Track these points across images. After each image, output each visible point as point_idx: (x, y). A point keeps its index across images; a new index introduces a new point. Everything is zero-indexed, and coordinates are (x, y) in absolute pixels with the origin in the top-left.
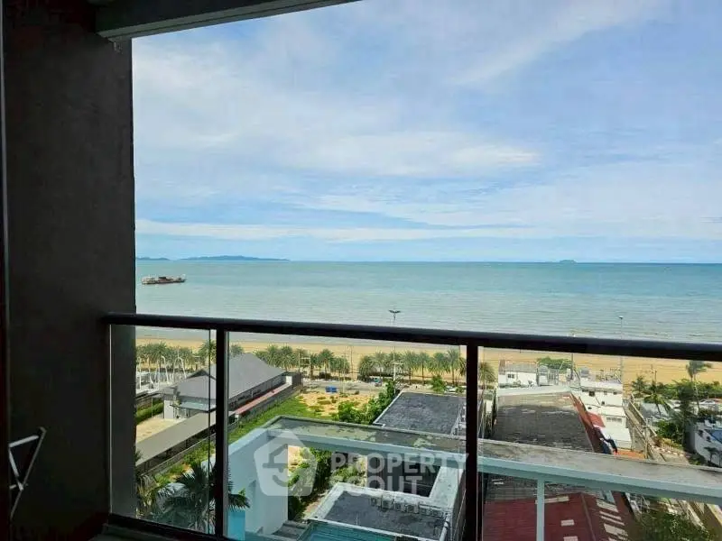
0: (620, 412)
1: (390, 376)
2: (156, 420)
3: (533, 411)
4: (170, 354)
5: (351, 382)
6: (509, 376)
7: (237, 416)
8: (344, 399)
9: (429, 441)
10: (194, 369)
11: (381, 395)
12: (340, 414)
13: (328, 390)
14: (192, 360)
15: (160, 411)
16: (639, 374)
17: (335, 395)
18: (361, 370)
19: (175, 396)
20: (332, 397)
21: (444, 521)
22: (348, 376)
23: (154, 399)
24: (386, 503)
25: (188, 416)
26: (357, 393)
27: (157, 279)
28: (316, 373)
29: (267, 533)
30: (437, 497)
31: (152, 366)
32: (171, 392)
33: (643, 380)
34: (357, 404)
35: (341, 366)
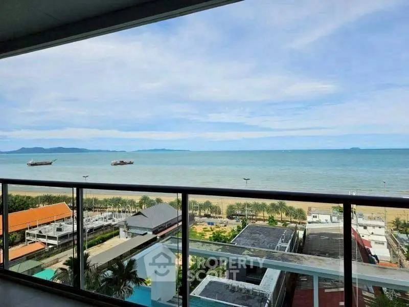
0: (384, 239)
1: (244, 216)
2: (115, 239)
3: (327, 238)
4: (124, 203)
5: (222, 219)
6: (314, 217)
7: (158, 238)
8: (218, 229)
9: (252, 252)
10: (137, 212)
11: (238, 227)
12: (213, 237)
13: (209, 224)
14: (135, 207)
15: (118, 234)
16: (397, 216)
17: (213, 227)
18: (227, 212)
19: (125, 226)
20: (211, 228)
21: (267, 299)
22: (220, 216)
23: (115, 227)
24: (234, 287)
25: (132, 236)
26: (225, 226)
27: (119, 162)
28: (202, 214)
29: (164, 301)
30: (264, 285)
31: (115, 209)
32: (123, 224)
33: (400, 220)
34: (225, 232)
35: (216, 210)
